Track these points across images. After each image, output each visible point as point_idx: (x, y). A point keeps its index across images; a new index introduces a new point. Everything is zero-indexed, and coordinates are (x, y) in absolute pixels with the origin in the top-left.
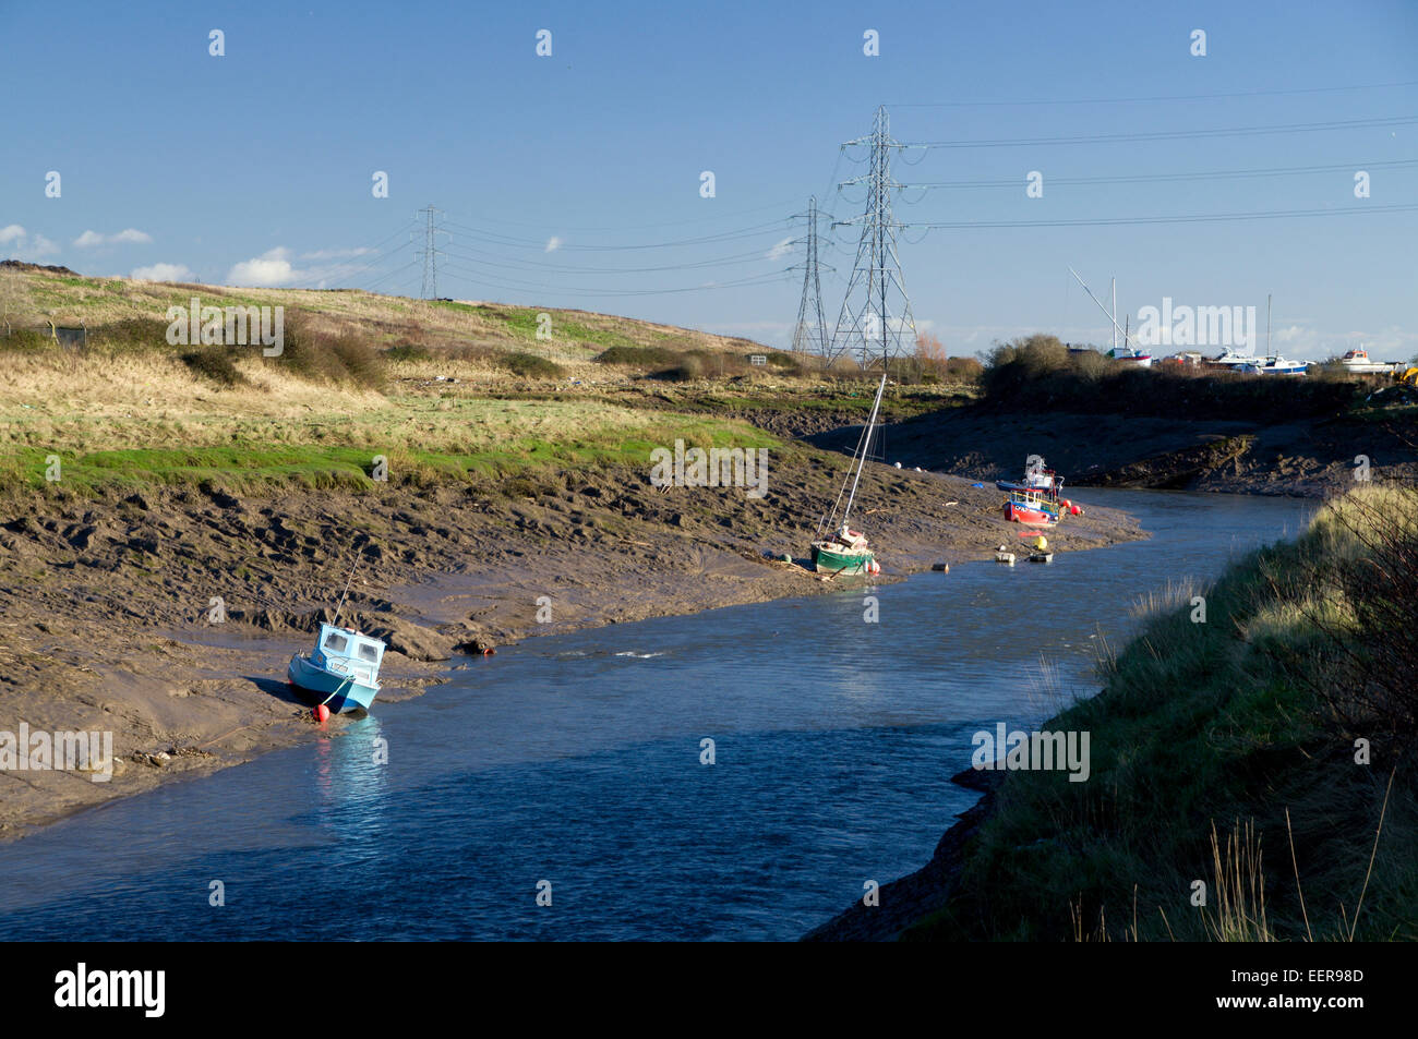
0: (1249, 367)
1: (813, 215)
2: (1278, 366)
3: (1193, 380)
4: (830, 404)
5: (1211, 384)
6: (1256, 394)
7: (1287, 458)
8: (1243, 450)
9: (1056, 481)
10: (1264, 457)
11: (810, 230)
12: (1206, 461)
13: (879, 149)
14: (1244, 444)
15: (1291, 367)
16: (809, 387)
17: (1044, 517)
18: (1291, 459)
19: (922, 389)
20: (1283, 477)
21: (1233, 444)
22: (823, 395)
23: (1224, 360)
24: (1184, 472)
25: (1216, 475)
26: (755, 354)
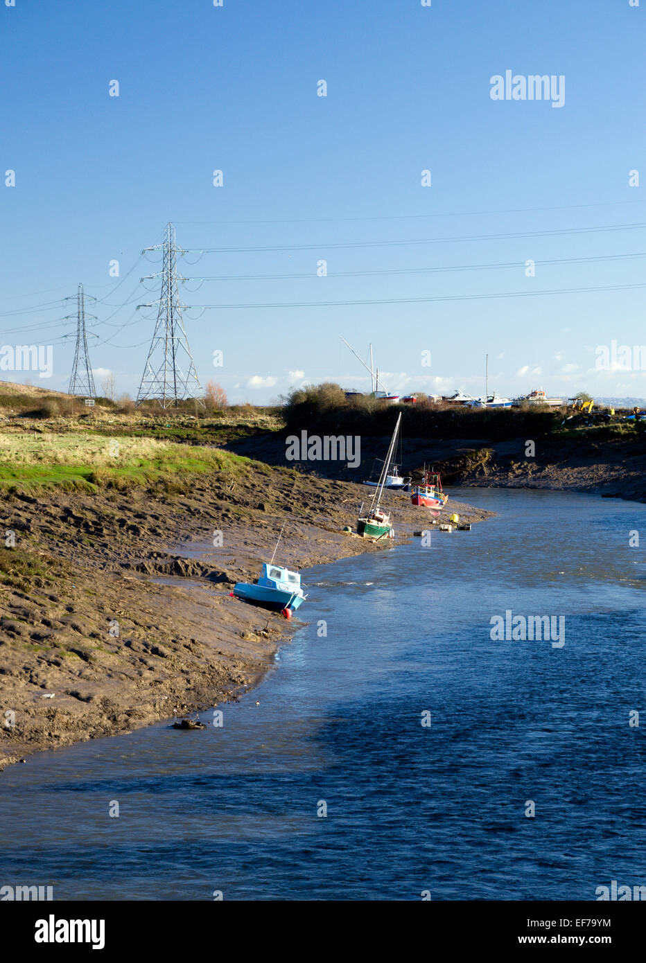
0: (477, 403)
1: (81, 297)
2: (495, 402)
3: (440, 412)
4: (152, 432)
5: (453, 415)
6: (484, 421)
7: (517, 463)
8: (487, 459)
9: (405, 481)
10: (502, 463)
11: (79, 308)
12: (464, 466)
13: (169, 253)
14: (487, 454)
15: (504, 403)
16: (135, 421)
17: (437, 502)
18: (519, 463)
19: (214, 422)
20: (517, 476)
21: (480, 455)
22: (146, 427)
23: (457, 399)
24: (451, 474)
25: (472, 475)
26: (87, 399)
